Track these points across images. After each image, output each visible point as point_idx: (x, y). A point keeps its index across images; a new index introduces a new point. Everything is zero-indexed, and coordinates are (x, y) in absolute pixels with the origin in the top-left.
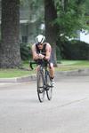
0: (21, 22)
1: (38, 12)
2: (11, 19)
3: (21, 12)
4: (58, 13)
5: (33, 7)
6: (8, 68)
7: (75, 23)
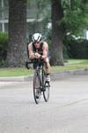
0: (28, 20)
1: (45, 11)
2: (19, 18)
3: (28, 10)
4: (65, 12)
5: (40, 6)
6: (15, 66)
7: (81, 21)
